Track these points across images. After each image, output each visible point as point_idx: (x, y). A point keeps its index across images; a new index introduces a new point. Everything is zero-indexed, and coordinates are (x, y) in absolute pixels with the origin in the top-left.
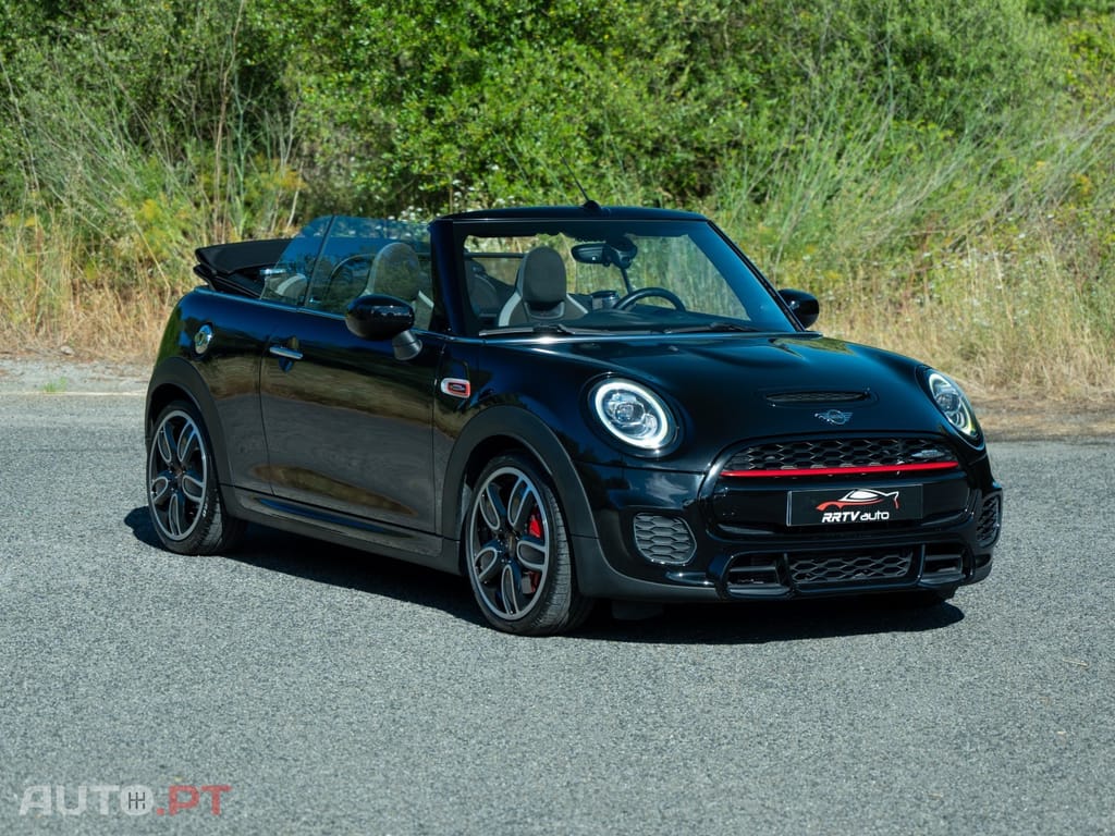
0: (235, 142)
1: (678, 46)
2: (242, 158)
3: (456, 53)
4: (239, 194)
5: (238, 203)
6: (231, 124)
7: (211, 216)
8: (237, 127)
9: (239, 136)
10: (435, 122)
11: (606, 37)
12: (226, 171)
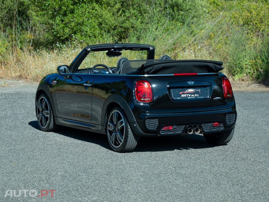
0: (17, 28)
1: (119, 4)
2: (19, 31)
3: (68, 6)
4: (19, 40)
5: (19, 42)
6: (17, 23)
7: (12, 45)
8: (18, 24)
9: (18, 26)
10: (63, 23)
11: (103, 2)
12: (16, 34)
